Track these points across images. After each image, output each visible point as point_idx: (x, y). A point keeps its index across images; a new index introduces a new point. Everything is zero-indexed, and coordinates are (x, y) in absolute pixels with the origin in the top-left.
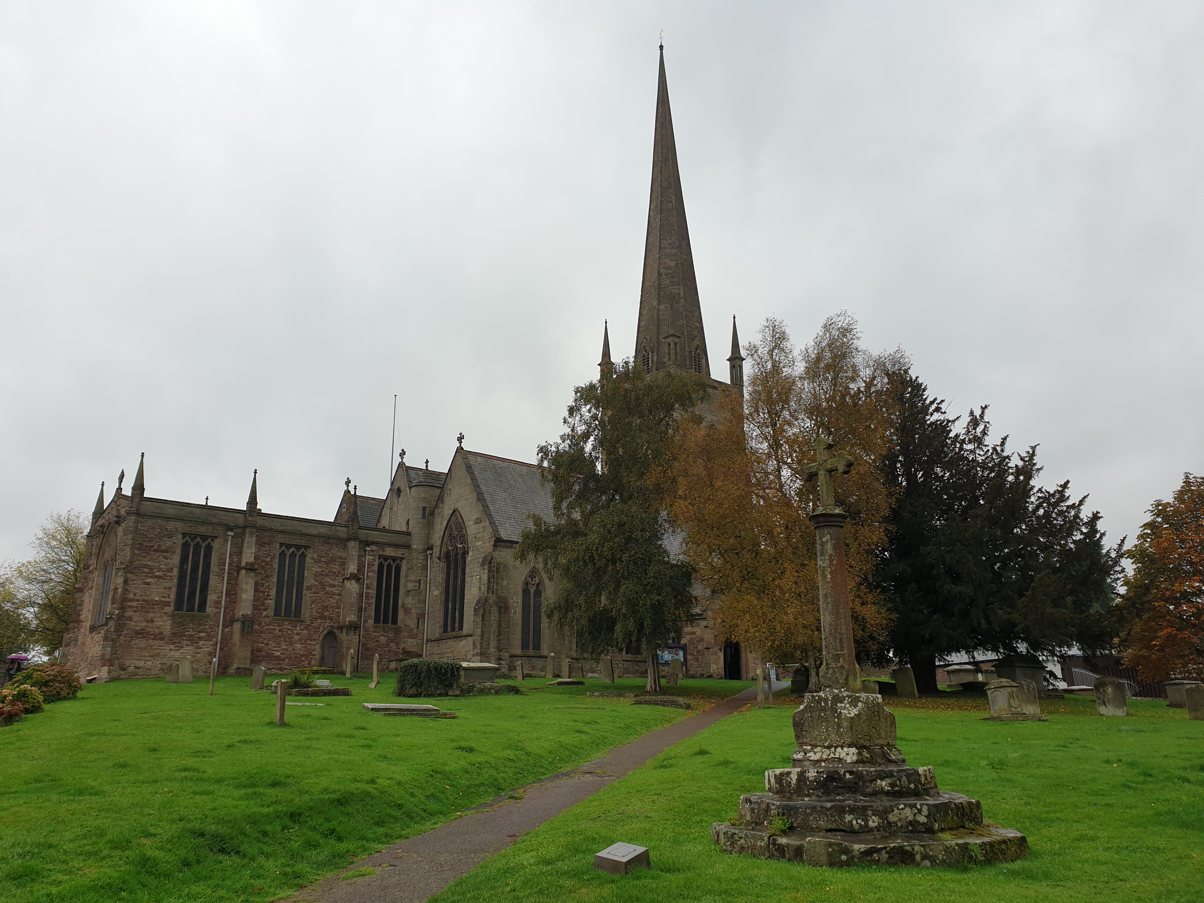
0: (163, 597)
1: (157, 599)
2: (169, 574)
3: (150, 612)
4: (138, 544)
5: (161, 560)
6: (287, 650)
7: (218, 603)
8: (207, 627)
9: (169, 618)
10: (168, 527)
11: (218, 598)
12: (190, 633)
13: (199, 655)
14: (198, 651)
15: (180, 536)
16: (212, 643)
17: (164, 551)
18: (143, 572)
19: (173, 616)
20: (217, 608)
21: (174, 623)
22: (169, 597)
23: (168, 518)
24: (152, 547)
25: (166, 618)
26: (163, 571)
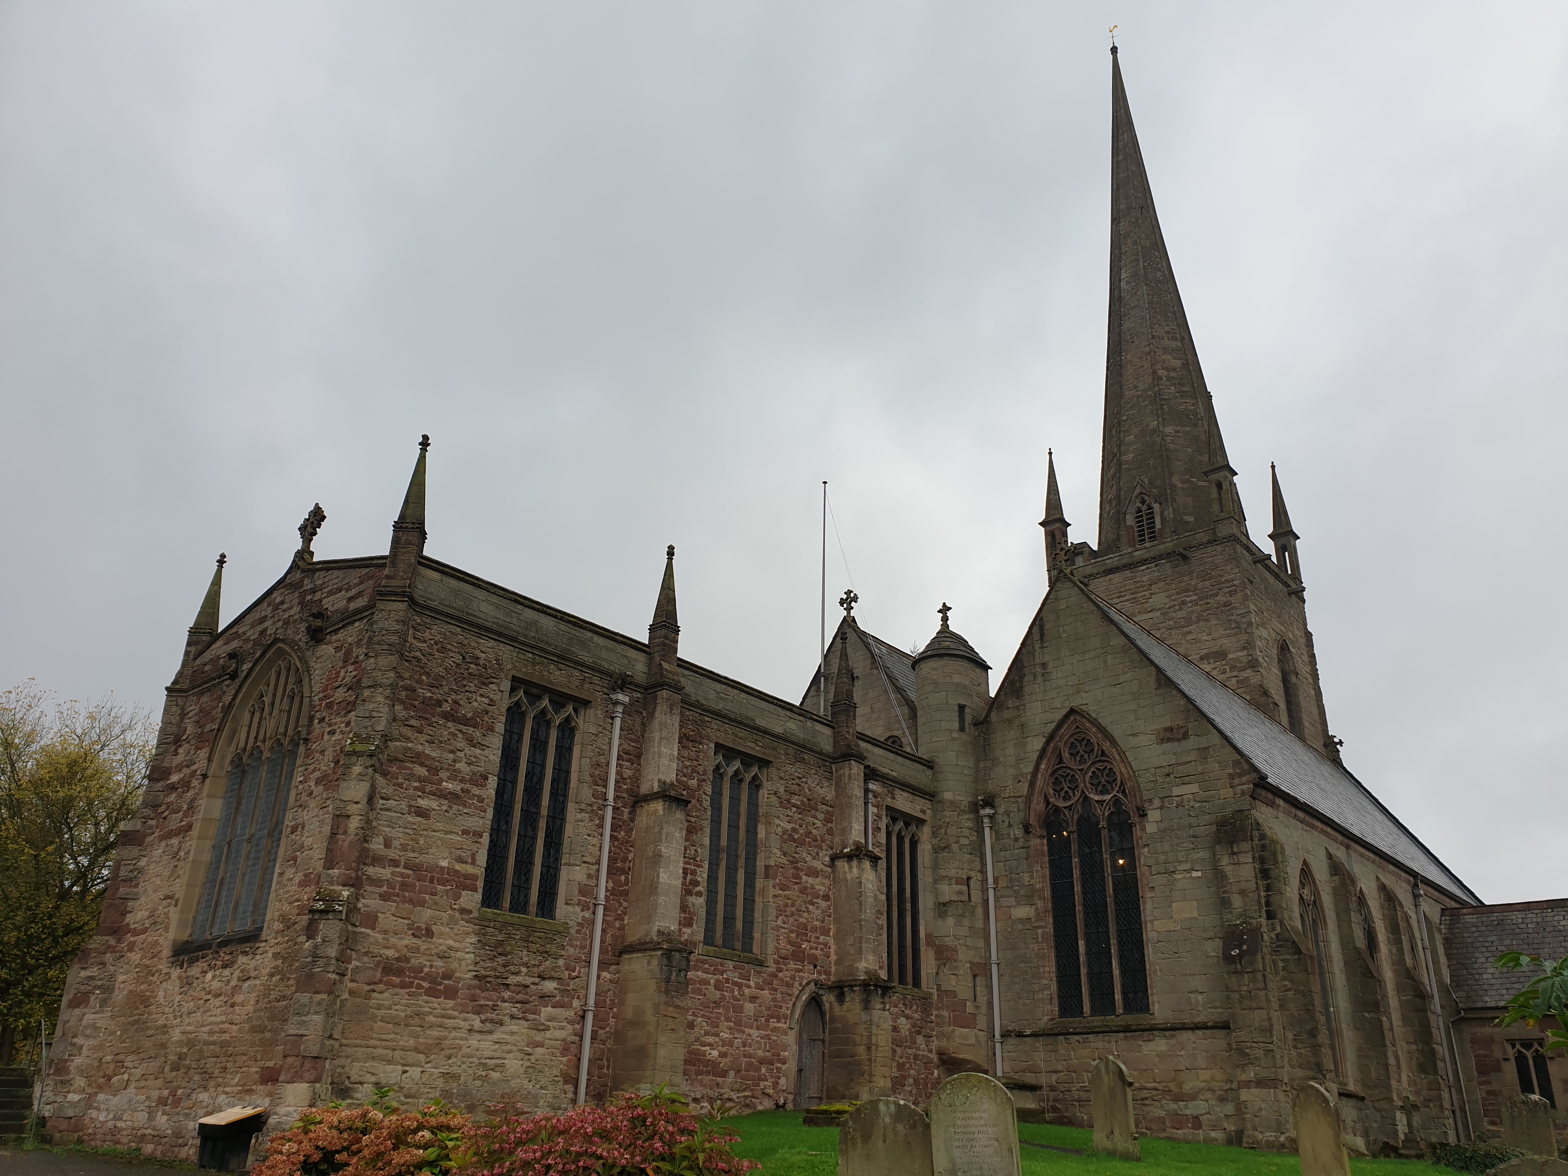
0: (460, 860)
1: (444, 863)
2: (476, 791)
3: (422, 904)
4: (405, 688)
5: (459, 745)
6: (731, 1044)
7: (586, 891)
8: (561, 962)
9: (470, 927)
10: (478, 653)
11: (589, 876)
12: (519, 979)
13: (539, 1050)
14: (538, 1037)
15: (506, 685)
16: (570, 1013)
17: (466, 721)
18: (411, 777)
19: (482, 923)
20: (585, 907)
21: (482, 944)
22: (473, 863)
23: (483, 630)
24: (439, 703)
25: (464, 926)
26: (463, 780)
